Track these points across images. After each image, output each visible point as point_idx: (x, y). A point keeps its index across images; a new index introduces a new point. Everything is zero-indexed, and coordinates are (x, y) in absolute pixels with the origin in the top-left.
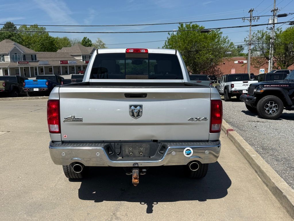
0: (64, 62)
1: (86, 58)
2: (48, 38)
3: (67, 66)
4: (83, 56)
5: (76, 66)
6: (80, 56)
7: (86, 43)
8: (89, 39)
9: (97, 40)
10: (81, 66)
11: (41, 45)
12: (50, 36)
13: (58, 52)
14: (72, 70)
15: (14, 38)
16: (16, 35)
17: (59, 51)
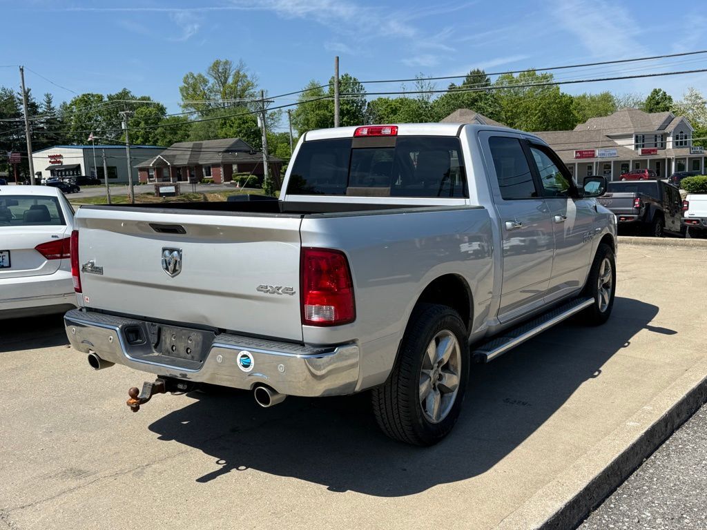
0: (586, 153)
1: (645, 140)
2: (558, 98)
3: (592, 163)
4: (637, 137)
5: (615, 162)
6: (628, 136)
7: (658, 103)
8: (668, 94)
9: (688, 94)
10: (629, 161)
11: (539, 117)
12: (563, 94)
13: (576, 129)
14: (605, 172)
15: (481, 104)
16: (488, 97)
17: (579, 127)
